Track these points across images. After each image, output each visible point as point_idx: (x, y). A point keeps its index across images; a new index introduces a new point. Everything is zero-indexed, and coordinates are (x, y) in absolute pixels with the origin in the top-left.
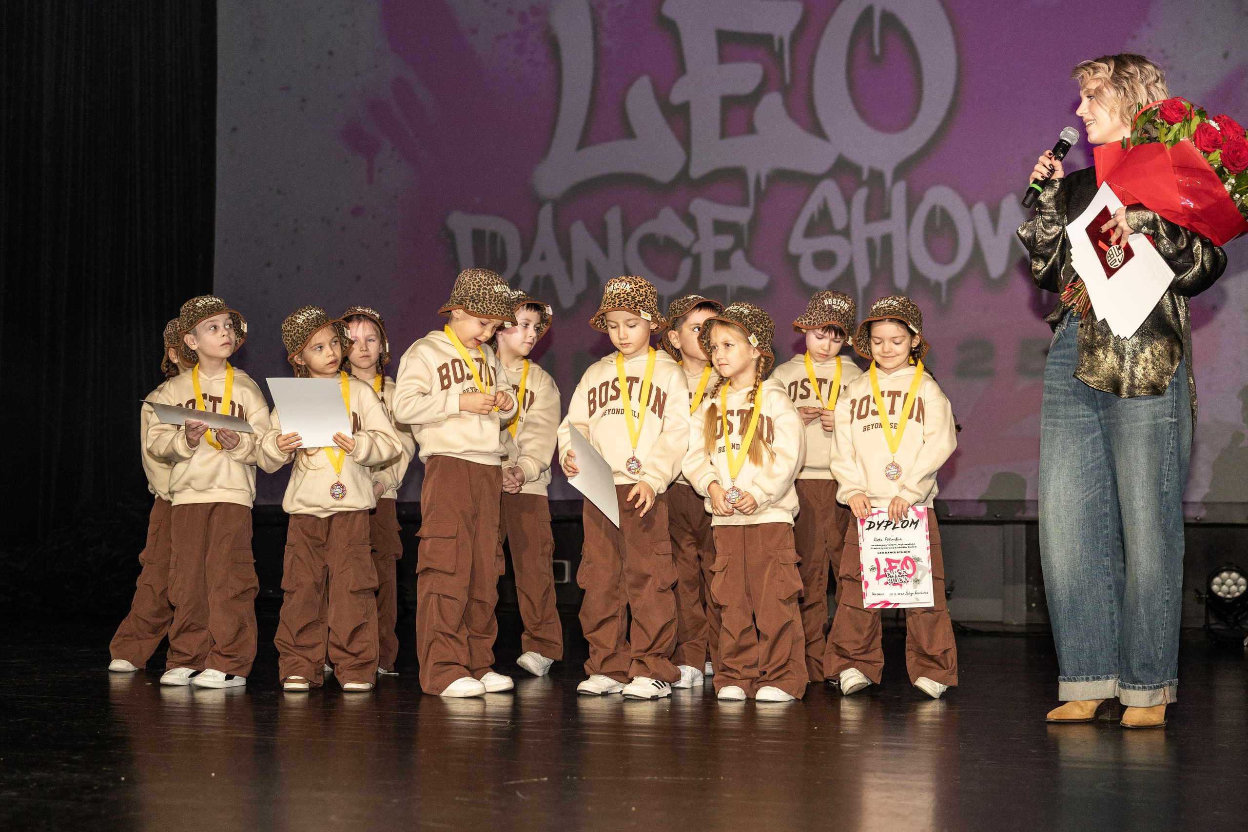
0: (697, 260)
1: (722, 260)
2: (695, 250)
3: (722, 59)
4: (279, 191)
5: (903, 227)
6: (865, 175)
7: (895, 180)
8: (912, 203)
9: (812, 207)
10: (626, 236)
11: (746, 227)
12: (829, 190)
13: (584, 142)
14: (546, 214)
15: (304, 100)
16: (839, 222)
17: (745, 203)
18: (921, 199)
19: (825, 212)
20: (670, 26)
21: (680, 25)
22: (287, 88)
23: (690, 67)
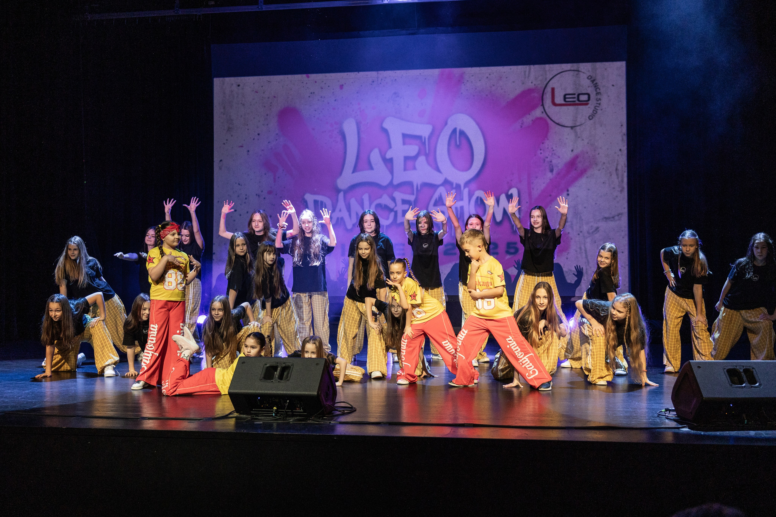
0: (396, 212)
2: (395, 209)
3: (404, 144)
4: (239, 184)
5: (468, 204)
6: (454, 186)
7: (465, 187)
9: (436, 196)
10: (370, 204)
12: (442, 190)
13: (355, 170)
14: (341, 195)
15: (248, 151)
17: (413, 194)
18: (473, 194)
19: (441, 198)
20: (385, 131)
21: (389, 131)
22: (242, 146)
23: (393, 146)
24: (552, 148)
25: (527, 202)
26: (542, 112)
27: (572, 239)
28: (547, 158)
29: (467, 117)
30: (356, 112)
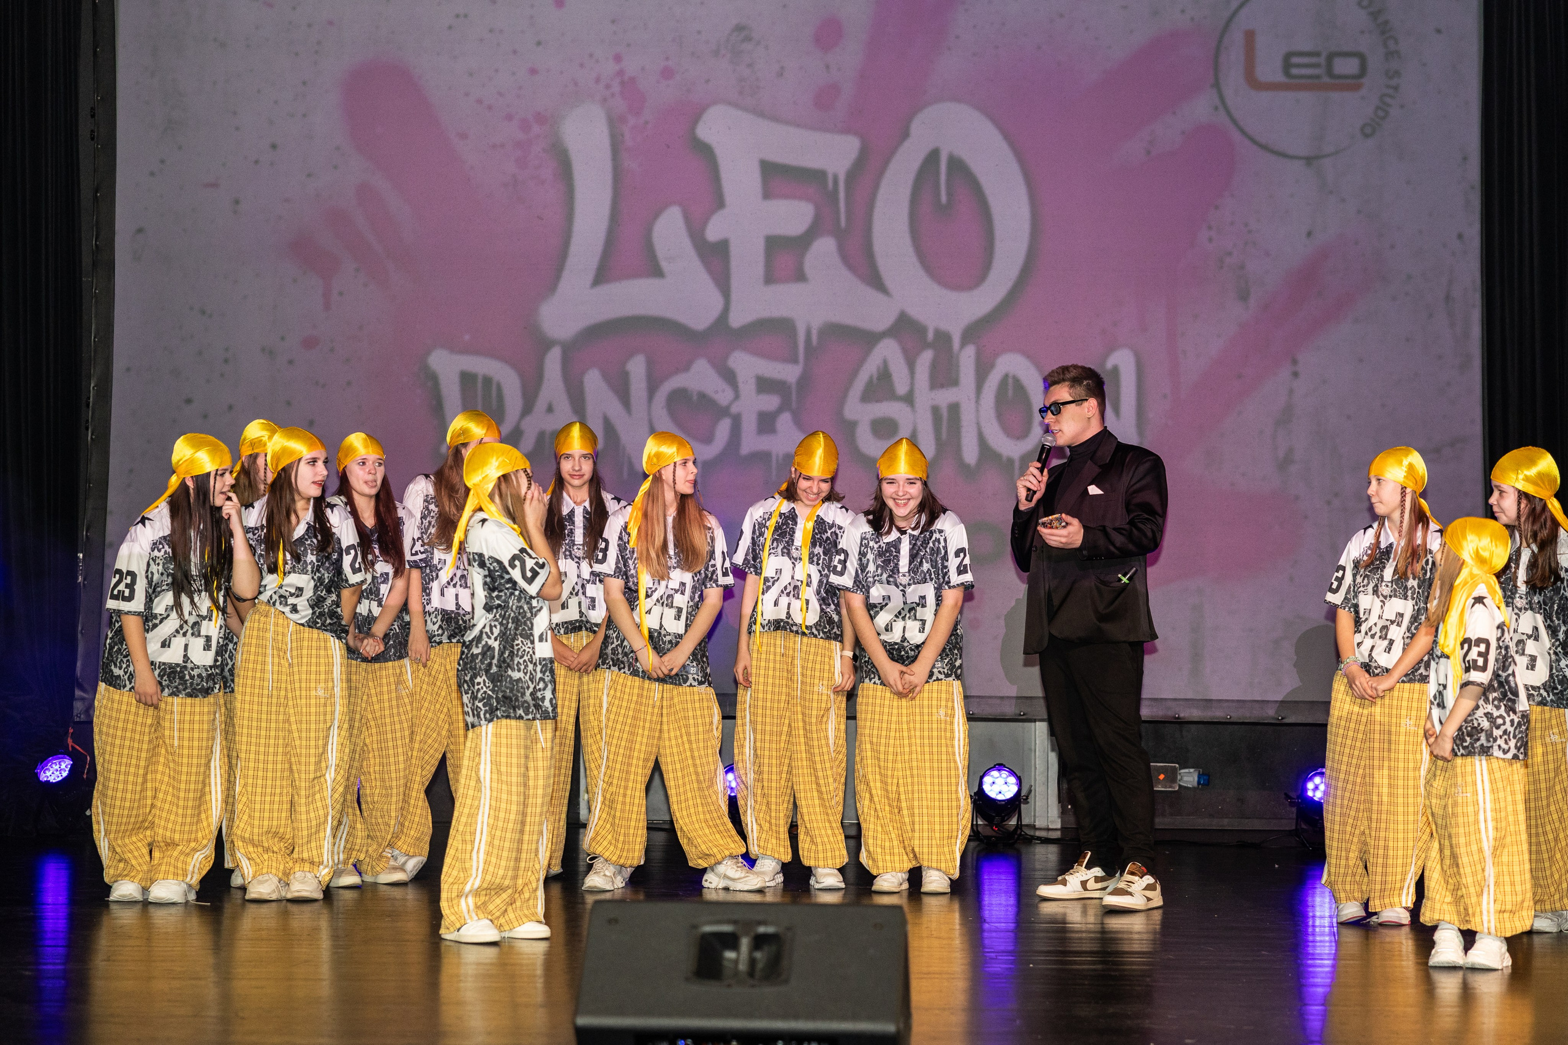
0: (737, 421)
1: (766, 423)
2: (734, 409)
3: (767, 195)
4: (203, 312)
5: (973, 395)
6: (930, 335)
7: (963, 344)
8: (982, 371)
9: (870, 368)
10: (652, 389)
11: (794, 387)
12: (889, 351)
13: (602, 276)
14: (553, 361)
15: (237, 202)
16: (901, 389)
17: (794, 360)
18: (992, 366)
19: (885, 375)
20: (706, 152)
21: (719, 152)
22: (215, 185)
23: (729, 197)
24: (1246, 225)
25: (1165, 396)
26: (1216, 108)
27: (1306, 517)
28: (1230, 254)
29: (976, 114)
30: (608, 87)
